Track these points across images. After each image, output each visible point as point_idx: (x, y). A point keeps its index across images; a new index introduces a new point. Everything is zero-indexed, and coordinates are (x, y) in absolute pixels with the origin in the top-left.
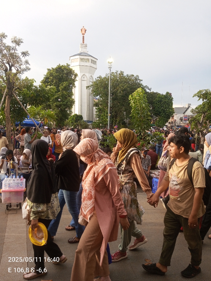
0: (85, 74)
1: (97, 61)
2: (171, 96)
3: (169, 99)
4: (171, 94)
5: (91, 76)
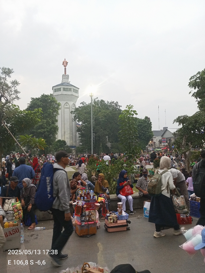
0: (67, 102)
1: (79, 90)
2: (150, 120)
3: (148, 123)
4: (149, 118)
5: (74, 104)
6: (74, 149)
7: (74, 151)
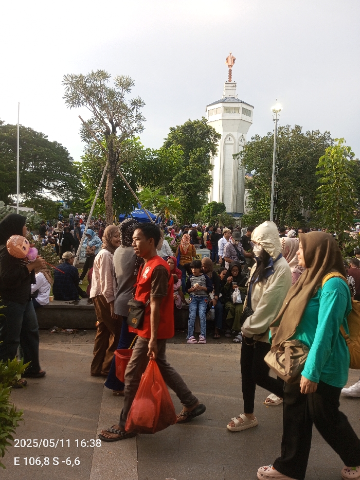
0: (232, 133)
5: (243, 136)
6: (238, 218)
7: (239, 222)
